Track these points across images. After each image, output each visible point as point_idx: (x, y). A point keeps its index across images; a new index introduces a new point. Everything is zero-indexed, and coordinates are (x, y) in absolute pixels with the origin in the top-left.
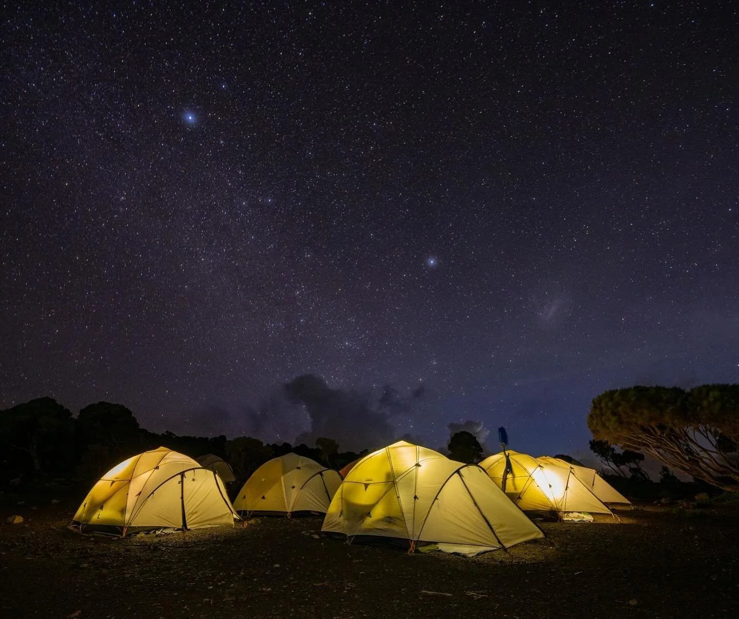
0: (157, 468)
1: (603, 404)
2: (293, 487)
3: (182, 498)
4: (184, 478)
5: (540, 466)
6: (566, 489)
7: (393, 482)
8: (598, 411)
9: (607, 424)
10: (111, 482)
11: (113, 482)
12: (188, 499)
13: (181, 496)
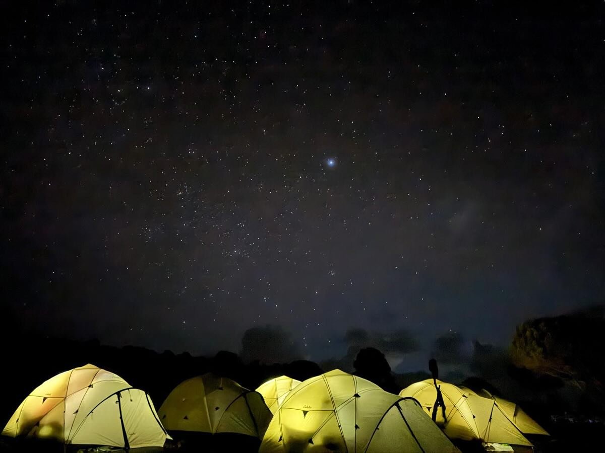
0: (90, 386)
1: (528, 333)
2: (217, 408)
3: (121, 418)
4: (120, 398)
5: (464, 396)
6: (490, 421)
7: (334, 411)
8: (522, 339)
9: (532, 354)
10: (43, 398)
11: (45, 399)
12: (127, 418)
13: (120, 416)
